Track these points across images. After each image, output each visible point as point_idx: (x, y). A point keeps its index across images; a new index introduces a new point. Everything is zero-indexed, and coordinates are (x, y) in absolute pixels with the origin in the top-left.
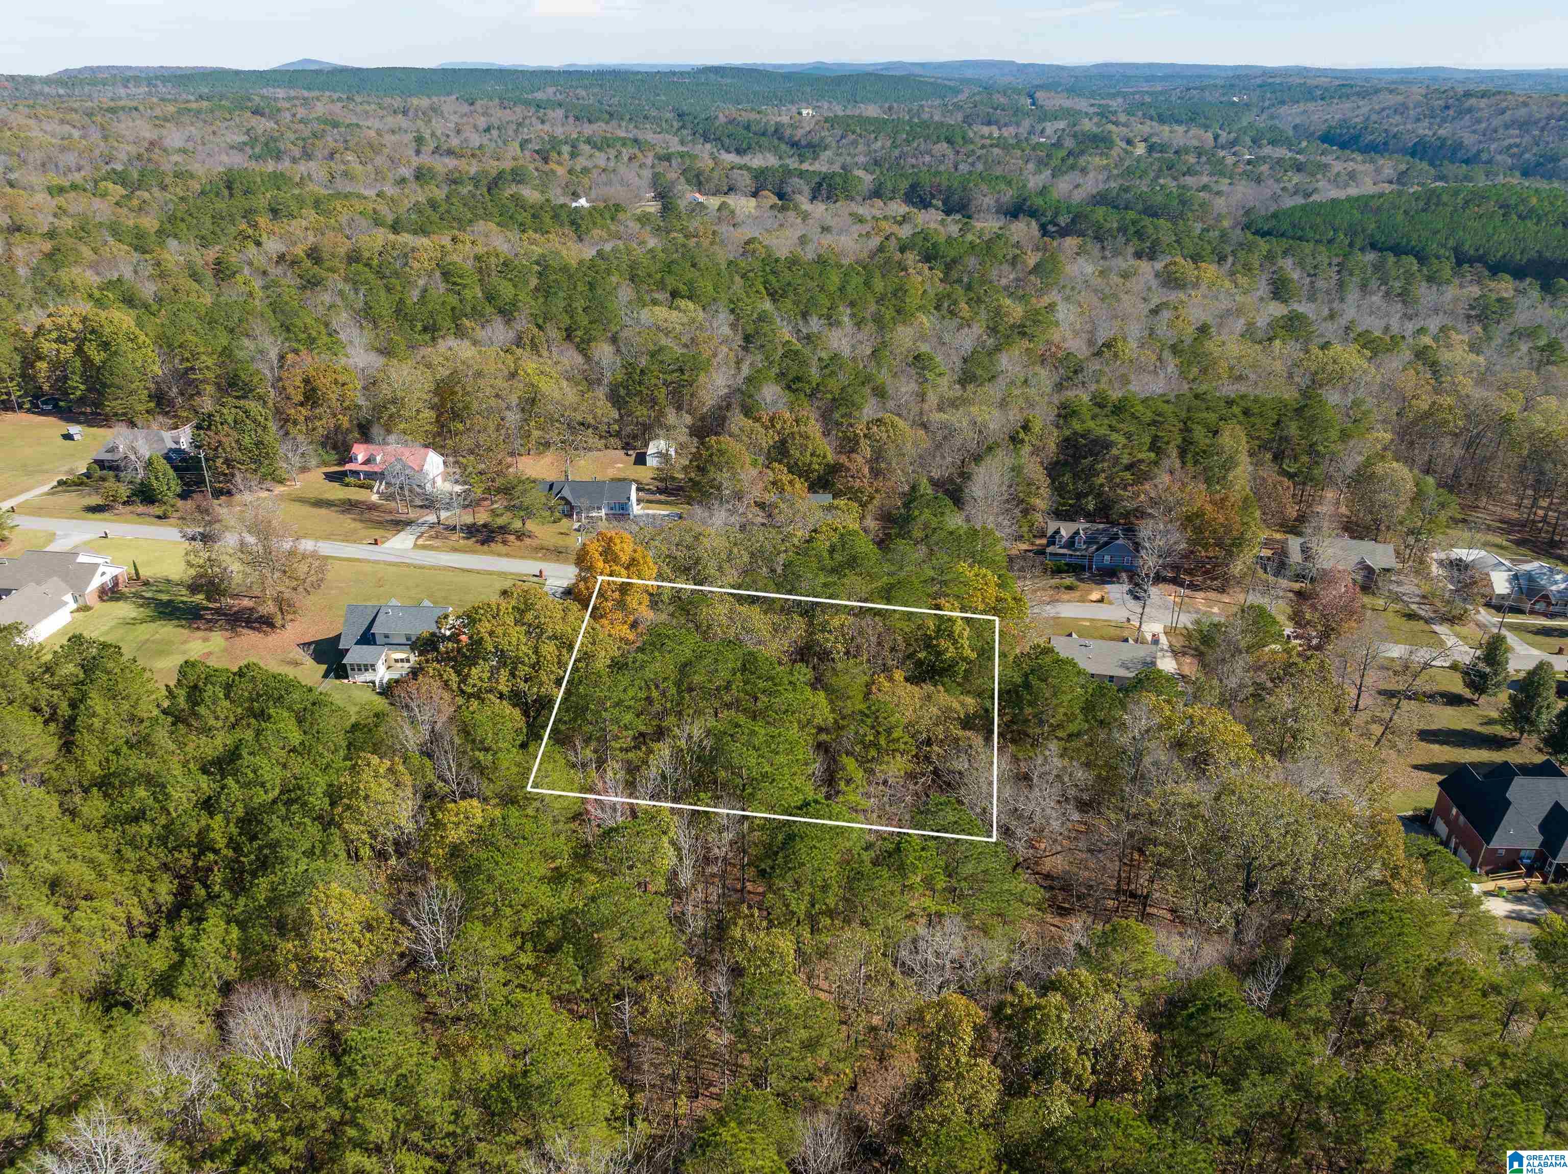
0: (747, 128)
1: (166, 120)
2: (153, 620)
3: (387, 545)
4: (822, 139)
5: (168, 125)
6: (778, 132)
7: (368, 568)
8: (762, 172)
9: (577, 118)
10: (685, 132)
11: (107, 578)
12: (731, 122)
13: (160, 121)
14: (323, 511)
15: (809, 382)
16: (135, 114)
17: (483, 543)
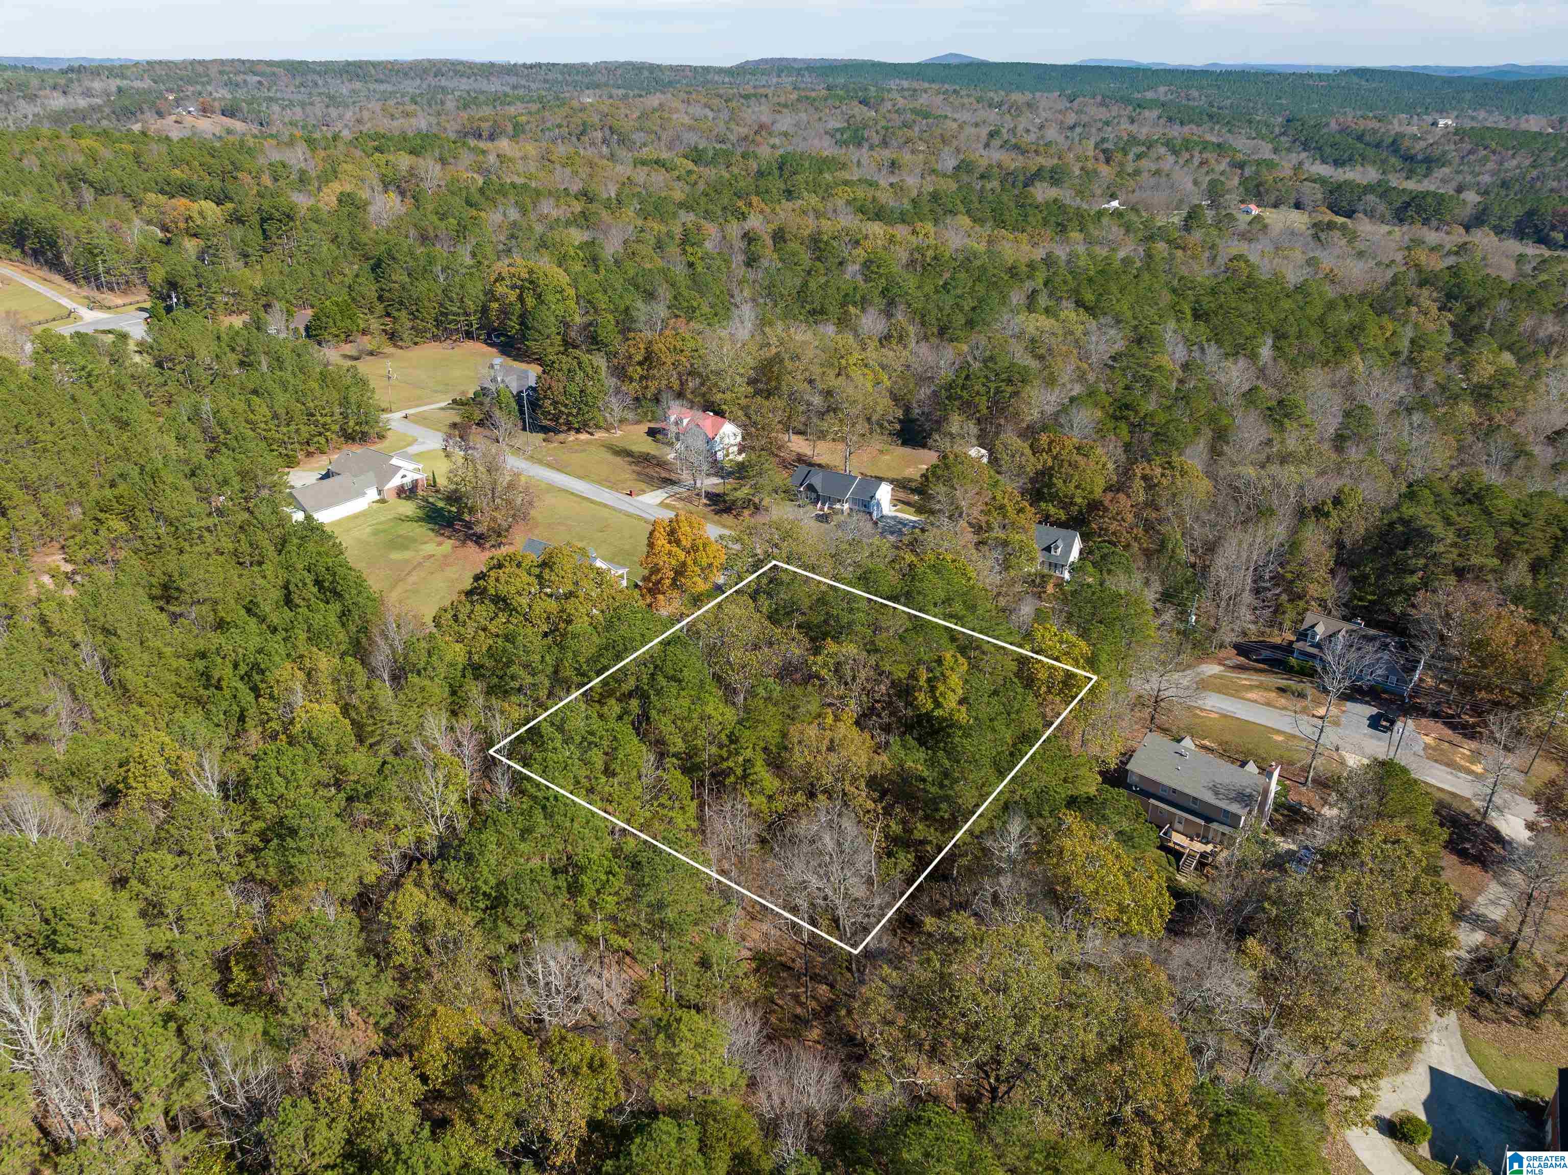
0: (1360, 138)
1: (785, 106)
2: (420, 519)
3: (640, 498)
4: (1444, 153)
5: (785, 110)
6: (1395, 146)
7: (605, 513)
8: (1339, 186)
9: (1170, 119)
10: (1283, 139)
11: (407, 480)
12: (1343, 130)
13: (779, 108)
14: (618, 460)
15: (1137, 412)
16: (763, 100)
17: (717, 512)
